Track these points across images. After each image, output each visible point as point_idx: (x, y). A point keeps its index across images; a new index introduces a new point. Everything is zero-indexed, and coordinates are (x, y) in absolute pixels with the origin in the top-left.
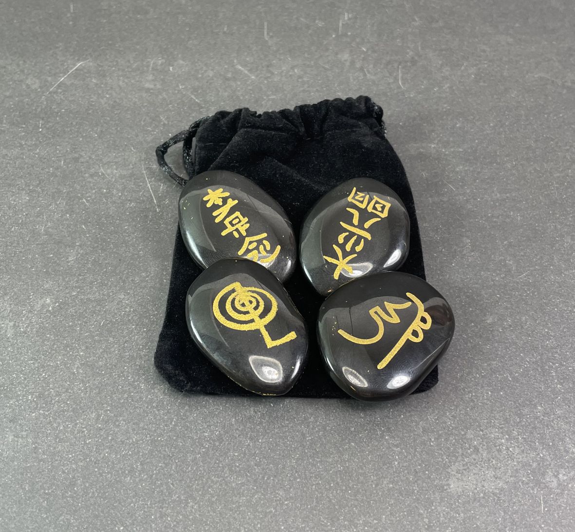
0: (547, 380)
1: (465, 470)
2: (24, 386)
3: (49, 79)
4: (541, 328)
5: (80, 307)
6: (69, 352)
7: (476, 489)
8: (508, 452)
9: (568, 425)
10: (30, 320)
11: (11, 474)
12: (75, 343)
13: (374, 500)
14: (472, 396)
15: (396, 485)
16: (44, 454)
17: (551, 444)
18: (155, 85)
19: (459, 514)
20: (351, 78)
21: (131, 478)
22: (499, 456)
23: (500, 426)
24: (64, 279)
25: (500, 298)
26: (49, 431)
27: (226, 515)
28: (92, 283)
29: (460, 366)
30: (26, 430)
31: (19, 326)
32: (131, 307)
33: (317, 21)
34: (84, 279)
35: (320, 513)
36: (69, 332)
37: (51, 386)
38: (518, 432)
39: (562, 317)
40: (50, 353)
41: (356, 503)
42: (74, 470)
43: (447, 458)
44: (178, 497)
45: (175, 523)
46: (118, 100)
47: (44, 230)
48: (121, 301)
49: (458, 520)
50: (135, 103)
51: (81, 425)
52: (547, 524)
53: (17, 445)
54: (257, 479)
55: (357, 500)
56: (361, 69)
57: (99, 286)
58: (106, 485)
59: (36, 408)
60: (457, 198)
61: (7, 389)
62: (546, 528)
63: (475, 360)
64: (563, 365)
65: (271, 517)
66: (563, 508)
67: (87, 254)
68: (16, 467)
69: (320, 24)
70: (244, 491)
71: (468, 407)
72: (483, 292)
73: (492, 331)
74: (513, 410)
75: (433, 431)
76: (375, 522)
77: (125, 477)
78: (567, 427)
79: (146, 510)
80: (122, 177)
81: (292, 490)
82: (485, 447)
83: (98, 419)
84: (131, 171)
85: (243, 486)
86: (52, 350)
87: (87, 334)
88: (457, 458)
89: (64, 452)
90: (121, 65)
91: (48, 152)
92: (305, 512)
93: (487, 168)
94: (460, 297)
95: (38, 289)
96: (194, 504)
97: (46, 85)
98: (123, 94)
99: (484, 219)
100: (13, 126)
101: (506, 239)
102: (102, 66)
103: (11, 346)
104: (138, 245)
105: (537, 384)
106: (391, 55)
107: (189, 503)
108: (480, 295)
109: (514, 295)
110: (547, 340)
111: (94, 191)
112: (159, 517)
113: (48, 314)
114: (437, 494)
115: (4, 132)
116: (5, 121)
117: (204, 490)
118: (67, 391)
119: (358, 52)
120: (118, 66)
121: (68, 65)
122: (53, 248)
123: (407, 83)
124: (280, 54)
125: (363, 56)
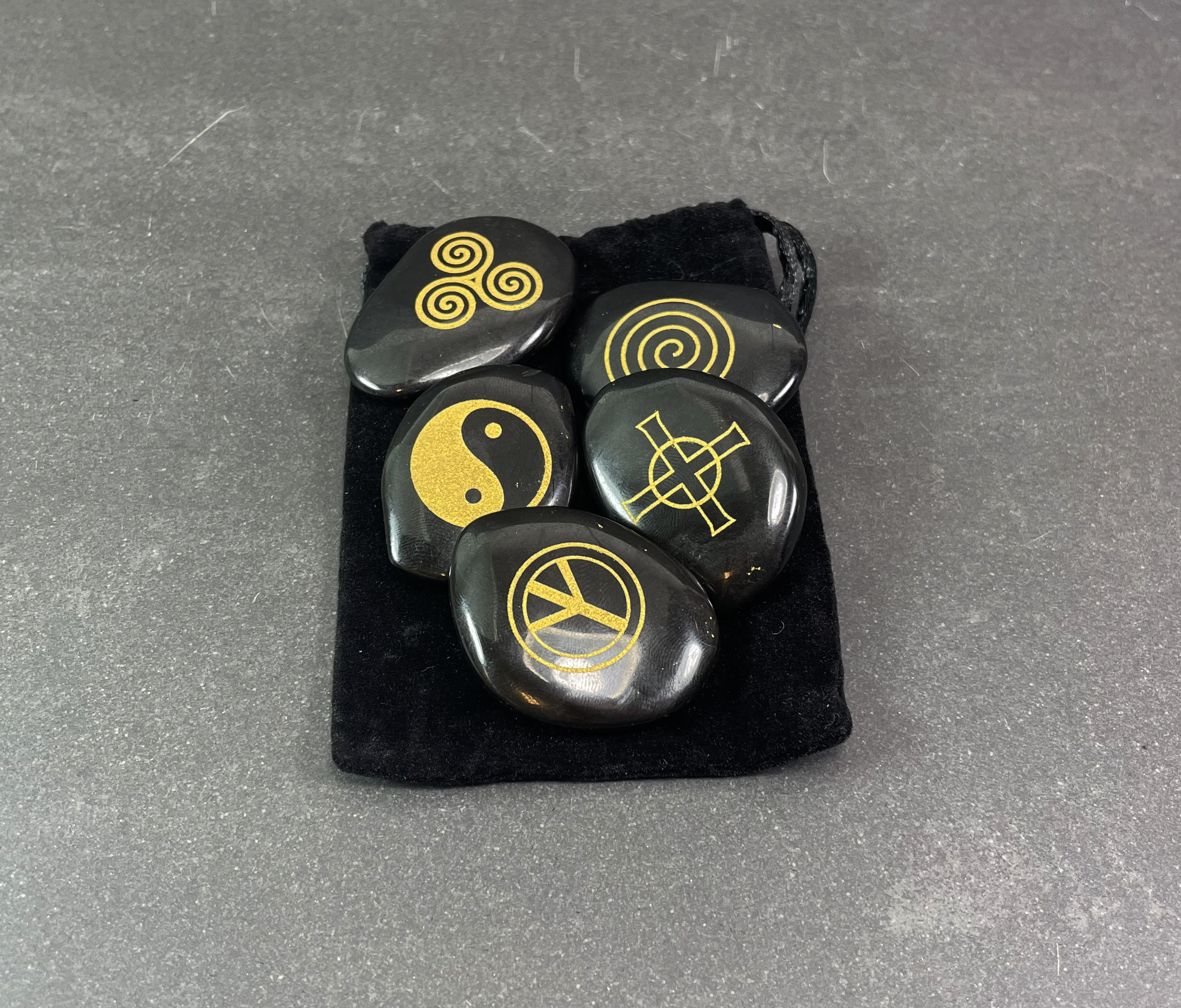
1: (918, 891)
2: (106, 710)
3: (169, 139)
4: (1070, 636)
5: (215, 568)
6: (191, 650)
7: (938, 928)
8: (998, 863)
9: (1112, 816)
10: (121, 588)
11: (78, 871)
12: (203, 633)
13: (749, 942)
14: (936, 757)
15: (790, 915)
16: (140, 835)
17: (1079, 850)
18: (366, 159)
19: (905, 973)
20: (734, 158)
21: (300, 886)
22: (982, 870)
23: (987, 815)
24: (185, 515)
25: (994, 579)
26: (151, 795)
27: (475, 958)
28: (237, 523)
29: (917, 701)
30: (108, 791)
31: (99, 598)
32: (310, 570)
33: (673, 51)
34: (225, 516)
35: (649, 963)
36: (193, 612)
37: (156, 710)
38: (1019, 826)
39: (1109, 617)
40: (156, 650)
41: (716, 945)
42: (195, 869)
43: (887, 870)
44: (386, 924)
45: (379, 971)
46: (296, 185)
47: (152, 422)
48: (292, 559)
49: (902, 984)
50: (328, 191)
51: (210, 786)
52: (1067, 997)
53: (91, 818)
54: (534, 895)
55: (718, 940)
56: (754, 144)
57: (251, 530)
58: (254, 898)
60: (923, 390)
61: (75, 713)
62: (1063, 1004)
63: (946, 691)
64: (1107, 707)
65: (558, 967)
66: (1096, 968)
67: (229, 469)
68: (88, 859)
69: (679, 56)
70: (509, 916)
71: (928, 778)
72: (965, 567)
73: (978, 639)
74: (1013, 786)
75: (861, 819)
76: (750, 981)
77: (290, 884)
78: (1109, 820)
79: (327, 945)
80: (299, 328)
81: (597, 917)
82: (957, 851)
83: (241, 776)
84: (316, 318)
85: (508, 907)
86: (160, 644)
87: (227, 617)
88: (904, 869)
89: (177, 834)
90: (304, 119)
91: (162, 276)
92: (620, 960)
93: (981, 336)
94: (921, 574)
95: (137, 531)
96: (415, 938)
97: (161, 151)
98: (305, 174)
99: (971, 431)
100: (98, 226)
101: (1010, 470)
102: (268, 119)
103: (85, 633)
104: (327, 455)
105: (1058, 739)
106: (810, 119)
107: (405, 935)
108: (958, 572)
109: (1023, 574)
110: (1079, 659)
111: (246, 353)
112: (350, 959)
113: (154, 578)
114: (866, 935)
115: (80, 235)
116: (83, 216)
117: (435, 912)
118: (186, 721)
119: (749, 111)
120: (298, 120)
121: (205, 114)
122: (168, 454)
123: (837, 172)
124: (602, 109)
125: (757, 118)
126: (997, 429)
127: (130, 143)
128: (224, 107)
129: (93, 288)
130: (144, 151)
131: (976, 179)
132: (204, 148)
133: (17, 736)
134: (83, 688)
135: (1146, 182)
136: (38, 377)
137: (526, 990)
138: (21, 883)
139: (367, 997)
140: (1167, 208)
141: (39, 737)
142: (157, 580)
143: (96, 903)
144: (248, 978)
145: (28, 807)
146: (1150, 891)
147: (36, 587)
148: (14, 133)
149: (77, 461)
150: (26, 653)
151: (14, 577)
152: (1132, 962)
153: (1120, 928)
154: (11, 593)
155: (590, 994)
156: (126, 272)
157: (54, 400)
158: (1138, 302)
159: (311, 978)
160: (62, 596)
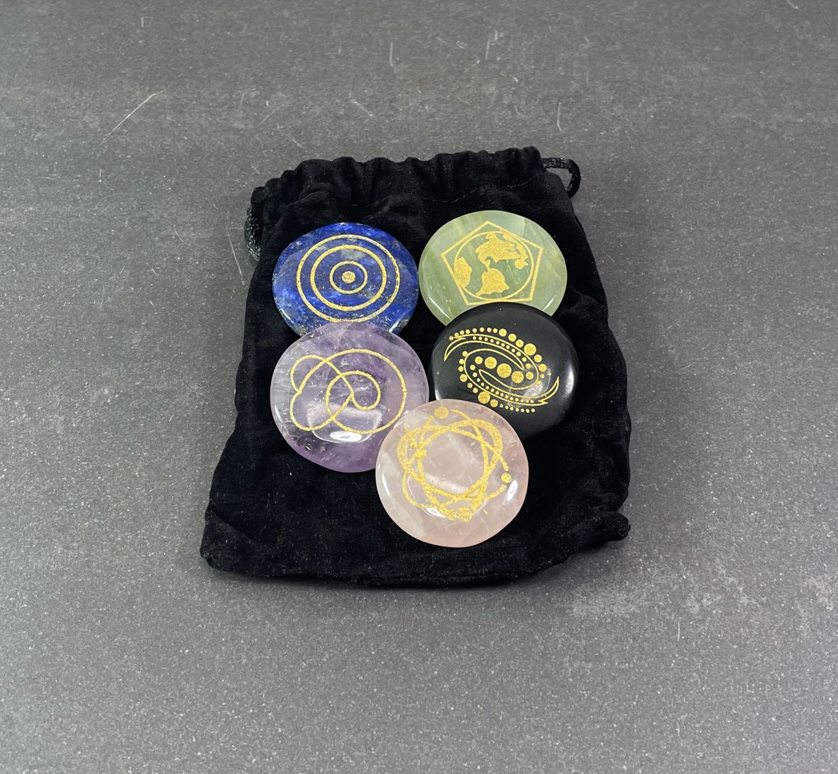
0: (701, 491)
1: (592, 591)
2: (76, 491)
3: (113, 115)
4: (702, 430)
5: (145, 400)
6: (130, 452)
7: (603, 613)
8: (644, 573)
9: (721, 544)
10: (84, 414)
11: (59, 590)
12: (137, 442)
13: (482, 624)
15: (509, 608)
16: (98, 568)
17: (697, 564)
18: (246, 125)
19: (580, 641)
20: (496, 117)
21: (199, 596)
22: (634, 577)
24: (125, 366)
25: (654, 394)
26: (105, 543)
27: (309, 638)
28: (159, 371)
30: (78, 541)
31: (70, 421)
32: (206, 400)
33: (458, 42)
34: (151, 367)
35: (419, 638)
36: (131, 428)
37: (108, 491)
38: (659, 550)
39: (729, 417)
40: (107, 453)
41: (461, 626)
42: (133, 587)
43: (572, 579)
44: (253, 618)
45: (249, 646)
46: (198, 144)
47: (103, 307)
48: (194, 393)
49: (578, 647)
50: (219, 148)
51: (142, 536)
52: (683, 654)
53: (67, 558)
55: (462, 623)
56: (510, 106)
57: (169, 375)
58: (171, 603)
59: (89, 517)
60: (616, 272)
61: (56, 493)
62: (680, 658)
64: (724, 474)
65: (361, 641)
66: (702, 636)
67: (154, 336)
68: (66, 582)
69: (462, 46)
70: (331, 612)
72: (635, 387)
73: (641, 433)
74: (657, 525)
76: (482, 648)
77: (193, 595)
78: (718, 546)
79: (215, 631)
80: (200, 241)
81: (387, 611)
82: (618, 567)
83: (162, 530)
84: (211, 234)
85: (330, 606)
86: (110, 449)
87: (153, 431)
88: (584, 578)
89: (121, 566)
90: (204, 98)
91: (109, 209)
92: (401, 636)
93: (657, 234)
95: (94, 377)
96: (271, 626)
97: (108, 124)
98: (205, 136)
99: (646, 298)
100: (66, 177)
101: (671, 323)
102: (179, 99)
103: (61, 443)
104: (218, 326)
105: (689, 496)
106: (550, 88)
107: (266, 624)
109: (674, 391)
110: (707, 444)
111: (165, 259)
112: (230, 639)
113: (105, 407)
114: (557, 618)
115: (54, 183)
116: (55, 170)
117: (284, 610)
118: (127, 497)
119: (508, 83)
120: (200, 99)
121: (137, 97)
122: (113, 327)
123: (566, 125)
124: (408, 85)
125: (513, 89)
126: (664, 296)
127: (86, 118)
128: (150, 92)
129: (63, 218)
130: (97, 123)
131: (661, 127)
132: (136, 121)
133: (20, 509)
134: (61, 478)
135: (780, 125)
136: (28, 279)
137: (340, 655)
138: (24, 598)
139: (241, 661)
140: (792, 143)
141: (33, 509)
142: (107, 408)
143: (71, 609)
144: (166, 652)
145: (27, 551)
146: (741, 589)
147: (30, 415)
148: (8, 114)
149: (54, 333)
150: (24, 456)
151: (15, 409)
152: (726, 632)
153: (720, 612)
154: (13, 419)
155: (381, 657)
157: (39, 294)
158: (765, 208)
159: (206, 651)
160: (46, 420)
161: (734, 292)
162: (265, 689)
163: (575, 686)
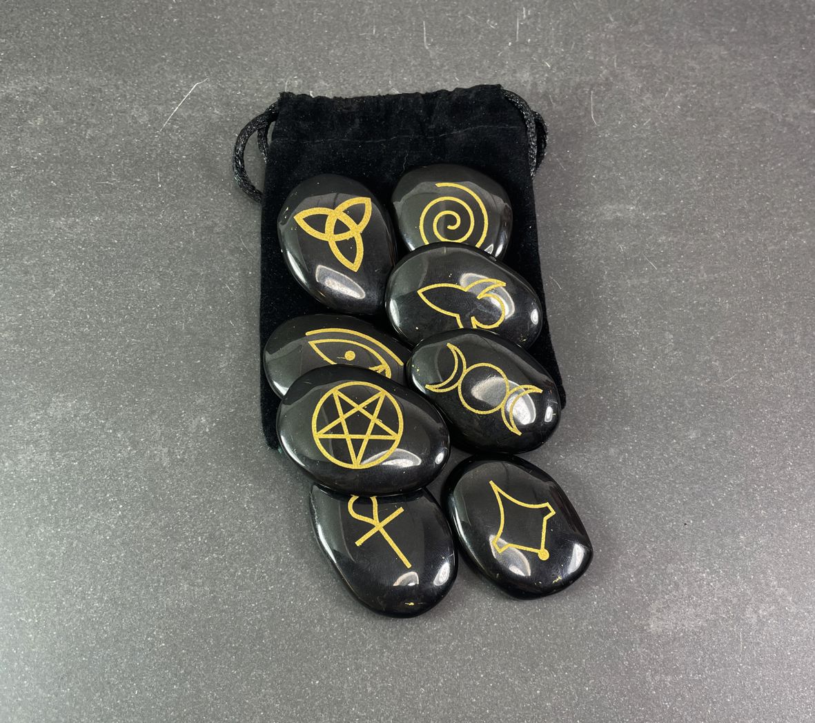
0: (751, 505)
1: (665, 608)
2: (191, 526)
3: (160, 108)
4: (747, 444)
5: (241, 428)
6: (235, 484)
7: (676, 628)
8: (708, 588)
9: (770, 556)
10: (186, 445)
12: (241, 472)
13: (573, 644)
14: (673, 526)
15: (595, 626)
16: (225, 603)
17: (752, 577)
19: (659, 656)
21: (321, 627)
22: (699, 592)
23: (702, 559)
24: (217, 392)
26: (227, 578)
27: (424, 664)
29: (661, 491)
30: (201, 578)
31: (174, 453)
33: (488, 21)
35: (520, 660)
36: (232, 458)
37: (221, 524)
38: (719, 565)
39: (770, 430)
40: (214, 485)
41: (555, 647)
42: (259, 621)
43: (647, 596)
44: (372, 647)
45: (372, 675)
47: (185, 328)
49: (657, 662)
51: (260, 570)
52: (746, 663)
53: (194, 595)
54: (453, 624)
55: (556, 644)
56: (546, 96)
58: (296, 636)
59: (208, 552)
60: (659, 279)
63: (677, 484)
64: (769, 488)
65: (470, 665)
66: (761, 646)
67: (239, 359)
68: (197, 619)
69: (493, 25)
70: (440, 638)
71: (668, 538)
72: (686, 402)
73: (695, 449)
74: (715, 540)
75: (632, 566)
76: (575, 666)
77: (315, 627)
78: (769, 558)
79: (340, 662)
81: (489, 635)
82: (685, 583)
83: (277, 563)
85: (439, 632)
86: (216, 481)
88: (657, 595)
89: (245, 601)
90: (249, 88)
91: (174, 218)
92: (504, 659)
94: (661, 408)
95: (189, 406)
96: (389, 654)
97: (157, 119)
99: (689, 307)
100: (125, 181)
101: (712, 334)
102: (224, 89)
103: (169, 477)
105: (741, 510)
106: (581, 75)
107: (384, 653)
108: (682, 405)
109: (720, 404)
110: (753, 458)
111: (237, 274)
112: (354, 669)
113: (205, 437)
114: (637, 635)
115: (114, 188)
116: (114, 174)
117: (398, 638)
118: (239, 530)
119: (540, 69)
120: (244, 89)
121: (180, 87)
122: (199, 351)
123: (600, 116)
124: (445, 71)
125: (546, 75)
126: (704, 305)
127: (134, 112)
128: (193, 80)
129: (129, 229)
130: (146, 118)
131: (688, 119)
132: (185, 115)
133: (142, 546)
134: (174, 513)
135: (796, 117)
136: (107, 298)
137: (453, 680)
138: (161, 637)
139: (367, 690)
141: (154, 546)
142: (207, 438)
143: (206, 646)
144: (299, 684)
146: (791, 599)
147: (134, 447)
148: (55, 108)
149: (143, 358)
150: (137, 492)
151: (119, 442)
152: (780, 641)
153: (774, 622)
154: (119, 452)
155: (489, 680)
156: (150, 216)
157: (120, 315)
158: (789, 208)
159: (334, 681)
160: (151, 452)
161: (766, 300)
162: (392, 715)
163: (658, 698)
